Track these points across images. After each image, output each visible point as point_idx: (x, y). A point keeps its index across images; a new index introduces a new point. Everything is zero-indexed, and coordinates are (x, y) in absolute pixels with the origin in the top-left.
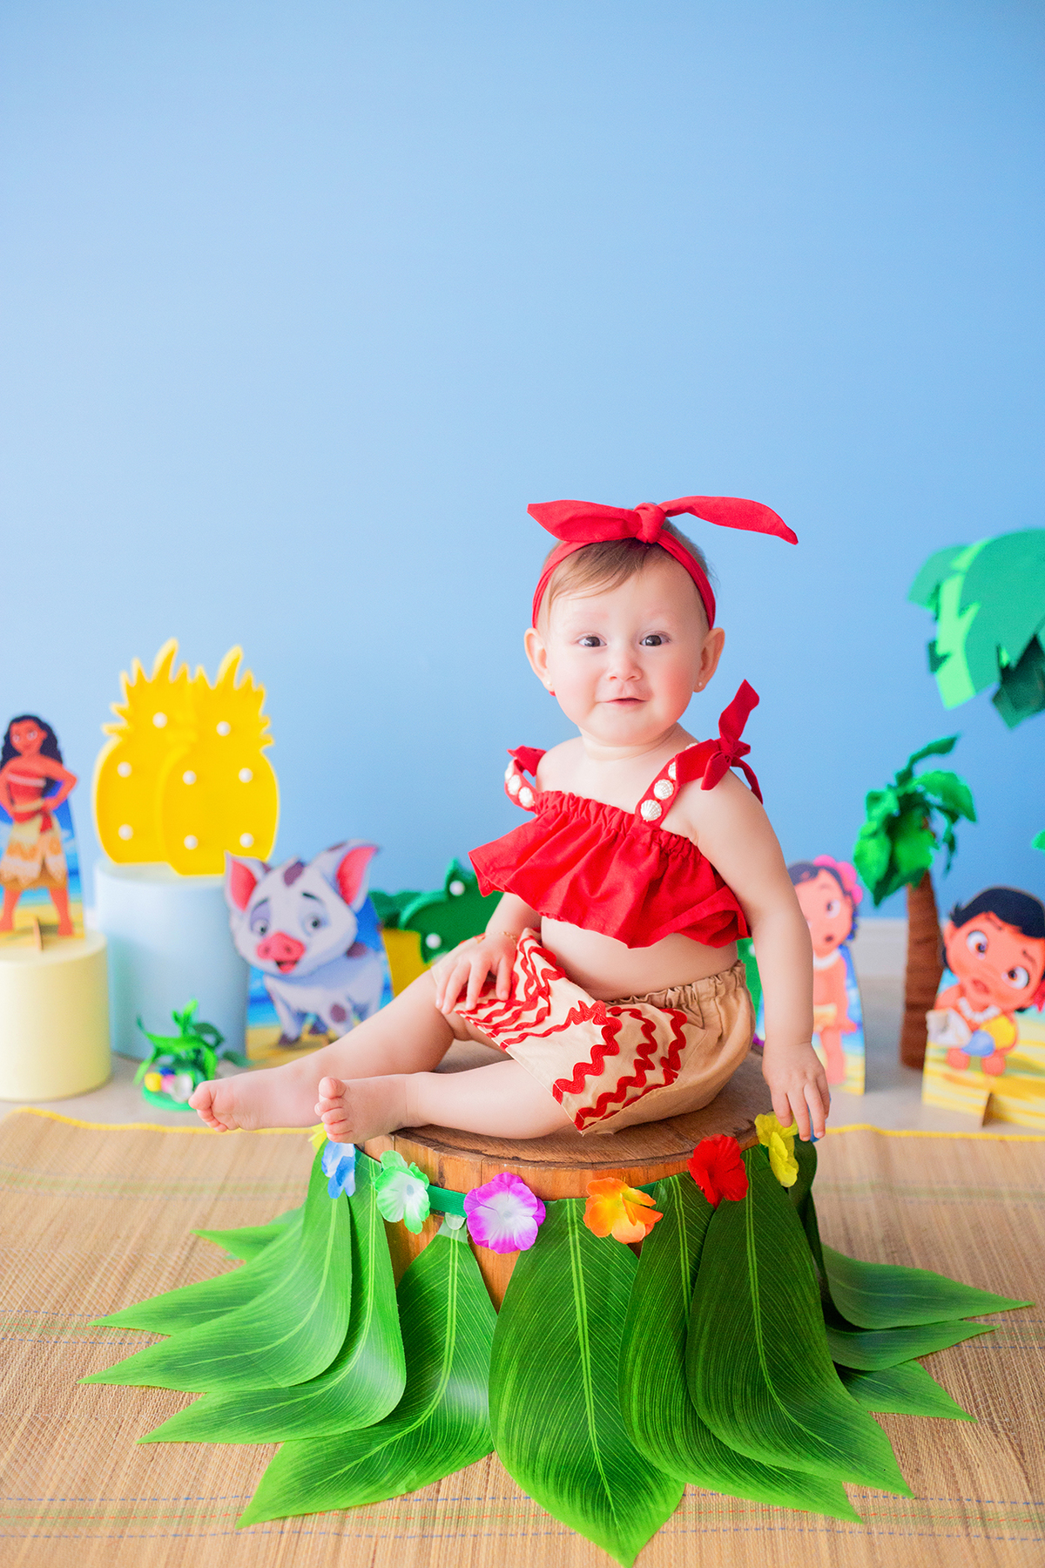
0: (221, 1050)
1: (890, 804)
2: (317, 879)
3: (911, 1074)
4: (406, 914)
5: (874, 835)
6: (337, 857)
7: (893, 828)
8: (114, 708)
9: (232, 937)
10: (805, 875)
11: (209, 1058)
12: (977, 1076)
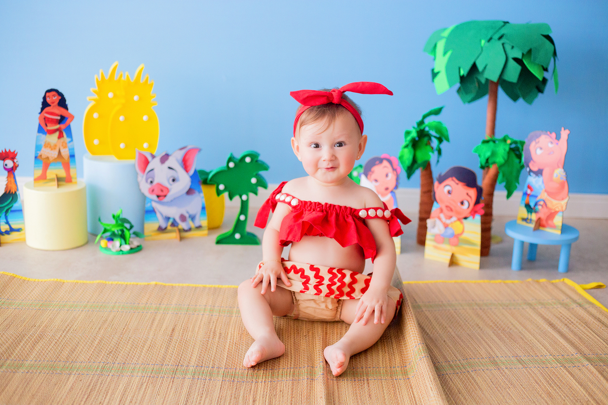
0: (132, 231)
1: (414, 134)
2: (174, 161)
3: (421, 247)
4: (210, 176)
5: (406, 146)
6: (183, 152)
7: (415, 144)
8: (92, 90)
9: (138, 185)
10: (377, 162)
11: (127, 233)
12: (447, 246)
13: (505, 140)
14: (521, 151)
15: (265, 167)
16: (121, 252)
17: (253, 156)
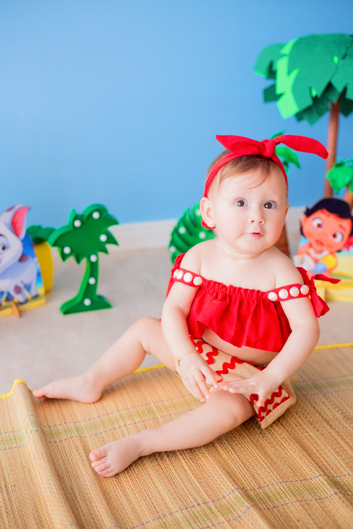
15: (114, 221)
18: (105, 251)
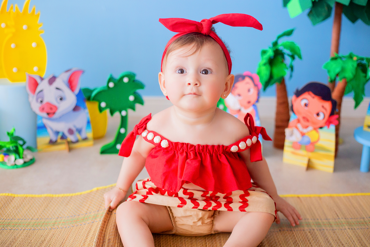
0: (25, 147)
1: (270, 53)
2: (61, 83)
3: (279, 151)
4: (94, 94)
5: (265, 64)
6: (68, 74)
7: (271, 62)
9: (30, 104)
10: (240, 79)
11: (20, 149)
12: (303, 152)
13: (351, 57)
14: (367, 66)
15: (141, 86)
16: (15, 167)
17: (131, 76)
18: (133, 109)
